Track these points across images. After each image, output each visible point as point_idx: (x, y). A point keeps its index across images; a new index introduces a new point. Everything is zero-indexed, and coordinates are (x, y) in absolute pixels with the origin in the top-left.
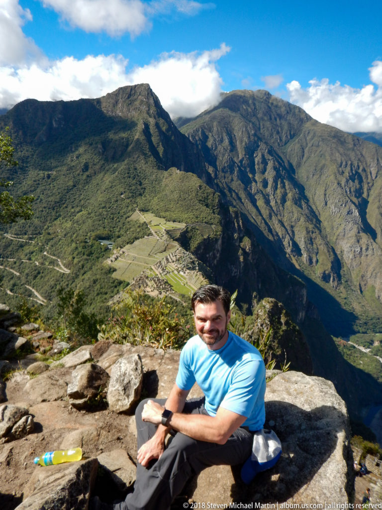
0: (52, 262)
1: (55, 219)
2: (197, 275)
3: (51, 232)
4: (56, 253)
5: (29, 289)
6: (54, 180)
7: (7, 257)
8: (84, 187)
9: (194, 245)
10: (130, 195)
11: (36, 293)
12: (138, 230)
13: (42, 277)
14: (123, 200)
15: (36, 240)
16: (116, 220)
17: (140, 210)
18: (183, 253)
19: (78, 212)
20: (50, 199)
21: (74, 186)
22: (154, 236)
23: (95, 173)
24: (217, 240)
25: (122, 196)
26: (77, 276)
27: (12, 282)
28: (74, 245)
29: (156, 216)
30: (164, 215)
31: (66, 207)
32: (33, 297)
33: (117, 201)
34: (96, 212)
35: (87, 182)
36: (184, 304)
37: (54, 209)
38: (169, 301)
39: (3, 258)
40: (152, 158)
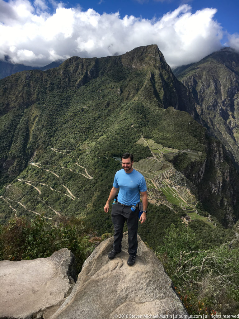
0: (81, 170)
1: (85, 140)
2: (186, 190)
3: (81, 148)
4: (84, 164)
5: (65, 188)
6: (86, 112)
7: (52, 164)
8: (106, 118)
9: (184, 166)
10: (138, 125)
11: (69, 191)
12: (143, 152)
13: (73, 180)
14: (132, 129)
15: (71, 153)
16: (127, 143)
17: (144, 137)
18: (176, 172)
19: (101, 136)
20: (82, 126)
21: (99, 117)
22: (154, 157)
23: (114, 109)
24: (202, 164)
25: (132, 126)
26: (97, 182)
27: (54, 182)
28: (96, 159)
29: (156, 143)
30: (162, 142)
31: (93, 132)
32: (66, 193)
33: (128, 129)
34: (113, 137)
35: (108, 115)
36: (176, 213)
37: (84, 133)
38: (164, 208)
39: (49, 164)
40: (155, 99)
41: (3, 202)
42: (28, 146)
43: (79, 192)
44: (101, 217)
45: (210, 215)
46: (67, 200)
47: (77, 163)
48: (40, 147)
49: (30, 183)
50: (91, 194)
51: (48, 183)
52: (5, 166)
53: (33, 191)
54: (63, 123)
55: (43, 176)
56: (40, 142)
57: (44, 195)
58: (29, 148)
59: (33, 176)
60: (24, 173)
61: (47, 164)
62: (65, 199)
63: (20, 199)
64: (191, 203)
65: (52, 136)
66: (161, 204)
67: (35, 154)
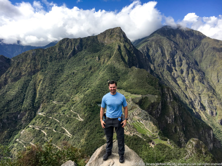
0: (75, 115)
1: (76, 94)
2: (150, 123)
3: (74, 100)
4: (76, 110)
5: (64, 129)
6: (76, 75)
7: (54, 113)
8: (90, 77)
9: (147, 106)
11: (67, 131)
13: (70, 123)
15: (67, 104)
18: (141, 111)
19: (87, 90)
20: (74, 84)
21: (85, 77)
23: (95, 71)
24: (159, 104)
26: (87, 122)
27: (56, 125)
28: (85, 107)
29: (126, 92)
30: (130, 91)
31: (81, 88)
32: (65, 133)
33: (106, 84)
34: (96, 90)
35: (91, 75)
36: (145, 140)
37: (75, 89)
38: (136, 137)
39: (52, 113)
40: (122, 62)
41: (19, 144)
42: (36, 101)
43: (74, 131)
44: (91, 148)
45: (168, 140)
46: (66, 138)
47: (72, 111)
48: (44, 101)
49: (38, 128)
50: (83, 132)
51: (51, 127)
52: (20, 117)
53: (41, 133)
54: (60, 83)
55: (47, 122)
56: (44, 98)
57: (49, 136)
58: (36, 103)
59: (40, 123)
60: (34, 121)
61: (50, 113)
62: (65, 137)
63: (32, 140)
64: (154, 132)
65: (52, 93)
66: (134, 135)
67: (41, 106)
